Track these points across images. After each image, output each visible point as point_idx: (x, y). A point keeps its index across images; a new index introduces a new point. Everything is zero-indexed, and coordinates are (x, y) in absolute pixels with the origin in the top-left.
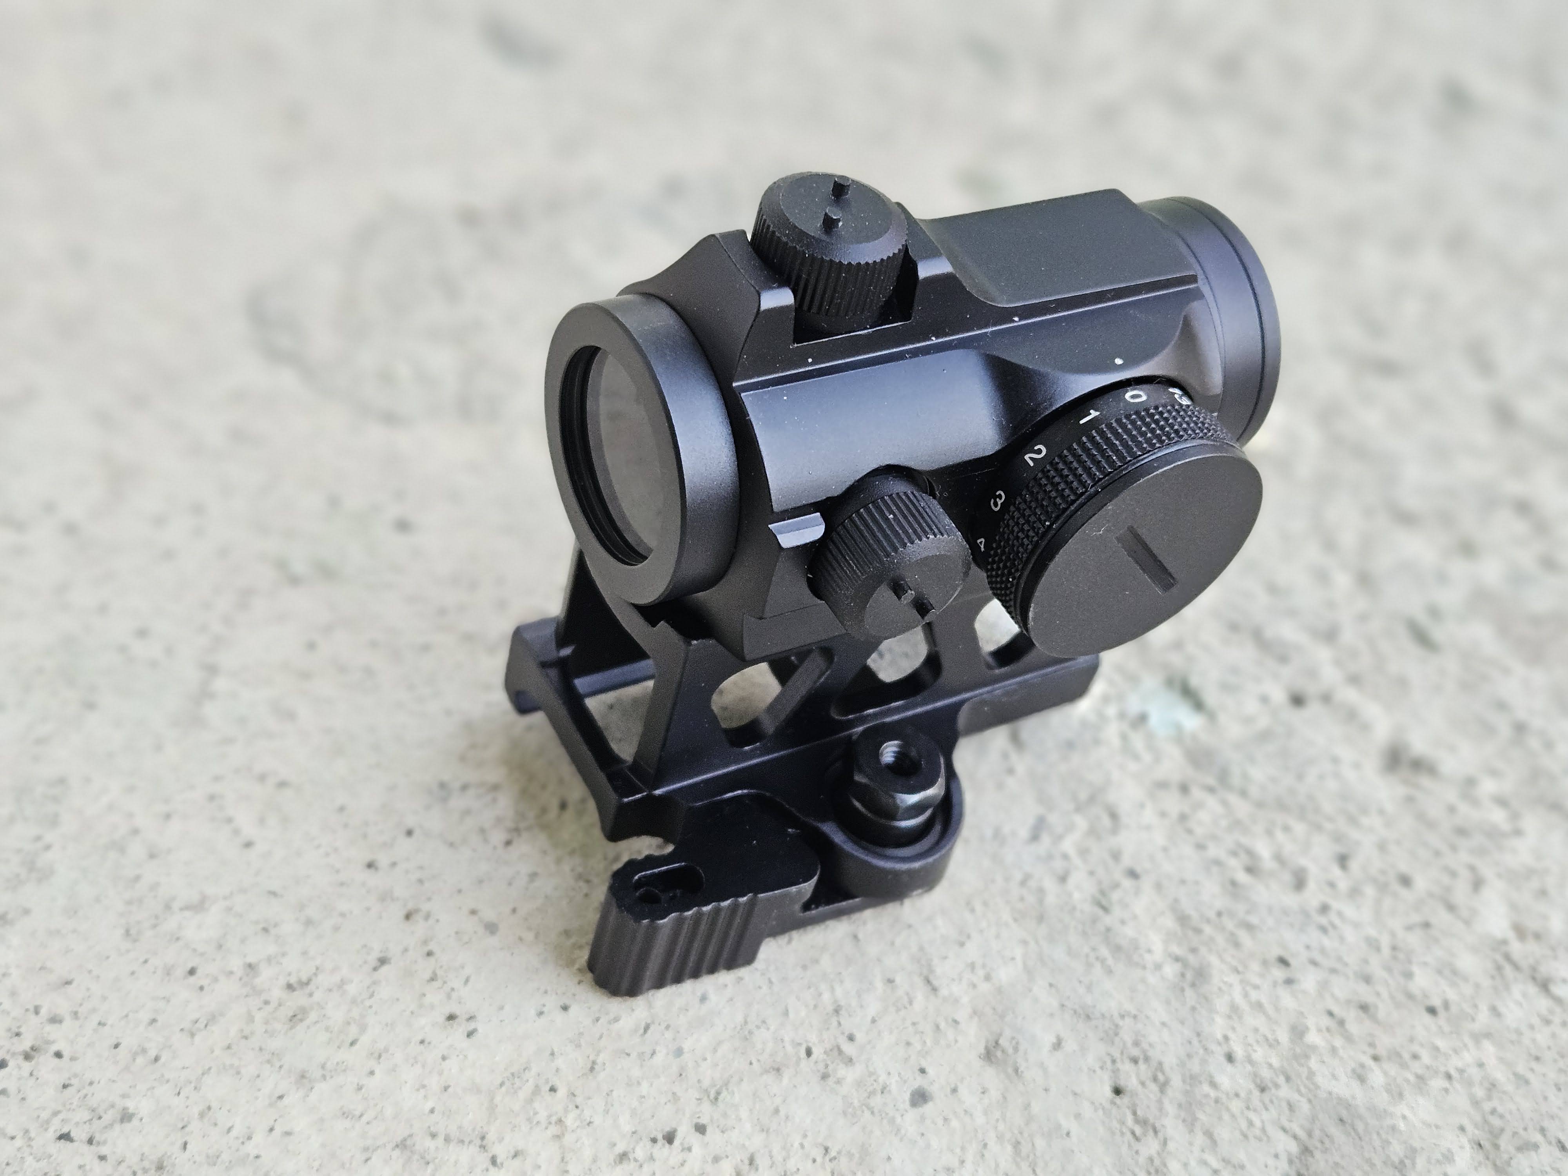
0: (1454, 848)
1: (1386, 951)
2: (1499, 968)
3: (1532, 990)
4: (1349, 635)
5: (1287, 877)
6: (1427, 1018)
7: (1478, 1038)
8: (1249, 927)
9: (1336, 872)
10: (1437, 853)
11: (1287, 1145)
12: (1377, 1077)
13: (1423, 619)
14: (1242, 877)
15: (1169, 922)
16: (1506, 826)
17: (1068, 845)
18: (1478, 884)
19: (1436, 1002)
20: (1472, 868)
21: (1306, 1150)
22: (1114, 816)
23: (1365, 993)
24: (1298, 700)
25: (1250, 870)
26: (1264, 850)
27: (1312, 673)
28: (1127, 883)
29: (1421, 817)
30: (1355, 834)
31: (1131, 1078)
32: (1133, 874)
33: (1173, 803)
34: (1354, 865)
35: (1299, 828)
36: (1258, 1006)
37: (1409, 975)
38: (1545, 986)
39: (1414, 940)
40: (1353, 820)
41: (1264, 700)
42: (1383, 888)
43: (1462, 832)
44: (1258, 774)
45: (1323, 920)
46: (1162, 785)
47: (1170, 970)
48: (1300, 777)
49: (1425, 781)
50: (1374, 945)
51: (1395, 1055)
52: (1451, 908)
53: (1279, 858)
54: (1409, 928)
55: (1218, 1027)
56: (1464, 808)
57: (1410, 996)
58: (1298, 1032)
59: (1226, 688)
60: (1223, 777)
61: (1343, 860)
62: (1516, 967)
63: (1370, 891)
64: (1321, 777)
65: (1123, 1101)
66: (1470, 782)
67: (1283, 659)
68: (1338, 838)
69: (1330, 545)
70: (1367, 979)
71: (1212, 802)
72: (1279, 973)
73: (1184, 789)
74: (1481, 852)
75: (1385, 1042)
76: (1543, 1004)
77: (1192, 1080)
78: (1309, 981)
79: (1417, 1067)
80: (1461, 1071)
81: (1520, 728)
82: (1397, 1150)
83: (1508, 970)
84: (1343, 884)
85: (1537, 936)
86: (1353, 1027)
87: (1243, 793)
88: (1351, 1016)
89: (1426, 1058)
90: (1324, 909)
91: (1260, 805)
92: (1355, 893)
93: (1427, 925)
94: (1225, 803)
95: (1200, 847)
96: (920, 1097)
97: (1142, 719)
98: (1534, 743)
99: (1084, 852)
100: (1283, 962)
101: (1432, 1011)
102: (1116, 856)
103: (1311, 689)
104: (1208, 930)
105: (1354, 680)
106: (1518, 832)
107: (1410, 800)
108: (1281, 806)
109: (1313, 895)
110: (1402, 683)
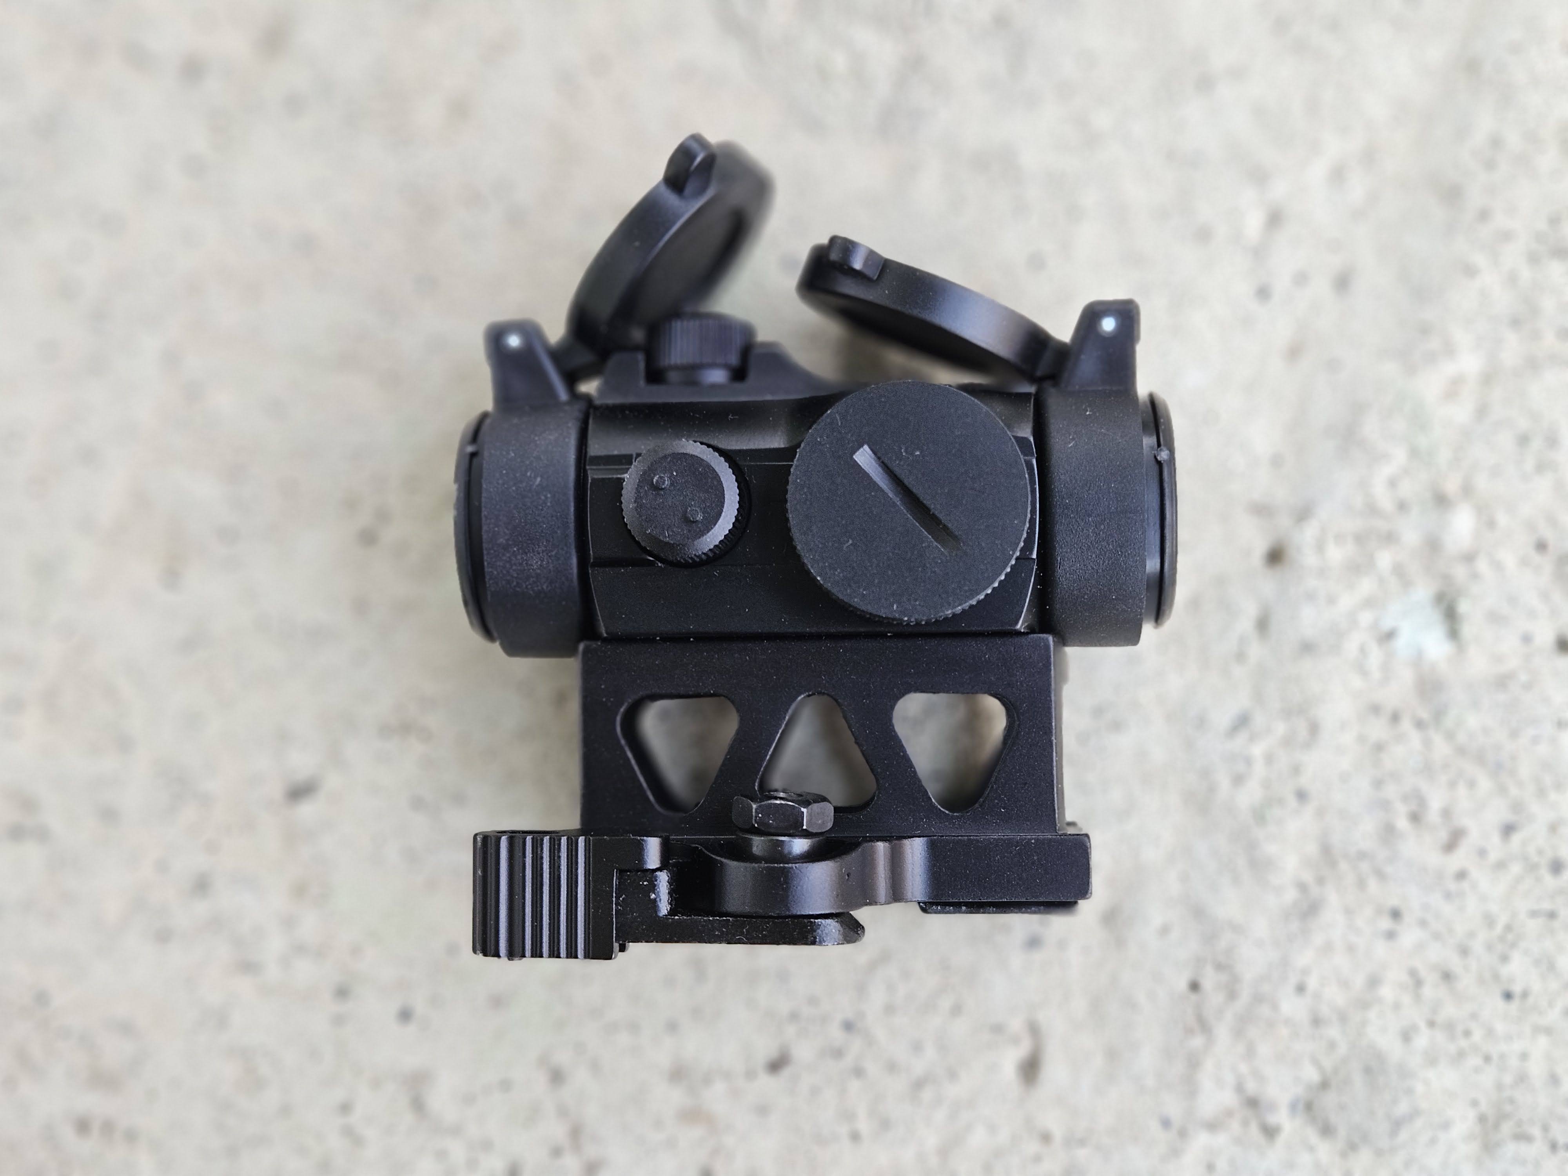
1: (1499, 929)
5: (1443, 835)
6: (1500, 1003)
8: (1380, 875)
9: (1496, 839)
11: (1311, 1074)
12: (1422, 1041)
14: (1402, 823)
15: (1312, 849)
17: (1257, 751)
19: (1517, 989)
21: (1325, 1085)
22: (1314, 729)
23: (1455, 963)
25: (1415, 818)
26: (1436, 802)
28: (1292, 802)
30: (1535, 807)
31: (1210, 980)
32: (1302, 796)
33: (1378, 730)
34: (1516, 839)
35: (1485, 784)
36: (1351, 949)
37: (1505, 959)
39: (1533, 926)
40: (1541, 793)
42: (1532, 867)
44: (1473, 721)
45: (1452, 886)
46: (1375, 709)
47: (1291, 895)
48: (1514, 734)
50: (1489, 921)
51: (1450, 1027)
53: (1446, 813)
54: (1534, 914)
55: (1304, 958)
57: (1496, 977)
58: (1374, 982)
59: (1495, 618)
60: (1439, 715)
61: (1508, 830)
63: (1516, 869)
64: (1535, 740)
65: (1194, 997)
68: (1517, 807)
70: (1464, 951)
71: (1415, 738)
72: (1386, 923)
73: (1395, 718)
75: (1450, 1010)
77: (1258, 999)
78: (1410, 936)
79: (1463, 1043)
82: (1403, 1108)
84: (1494, 855)
86: (1428, 991)
87: (1450, 736)
88: (1430, 979)
90: (1461, 875)
91: (1461, 751)
92: (1501, 865)
93: (1552, 915)
94: (1427, 743)
95: (1378, 784)
97: (1389, 636)
99: (1269, 759)
100: (1396, 914)
101: (1508, 996)
102: (1296, 770)
104: (1343, 866)
108: (1480, 758)
109: (1460, 858)
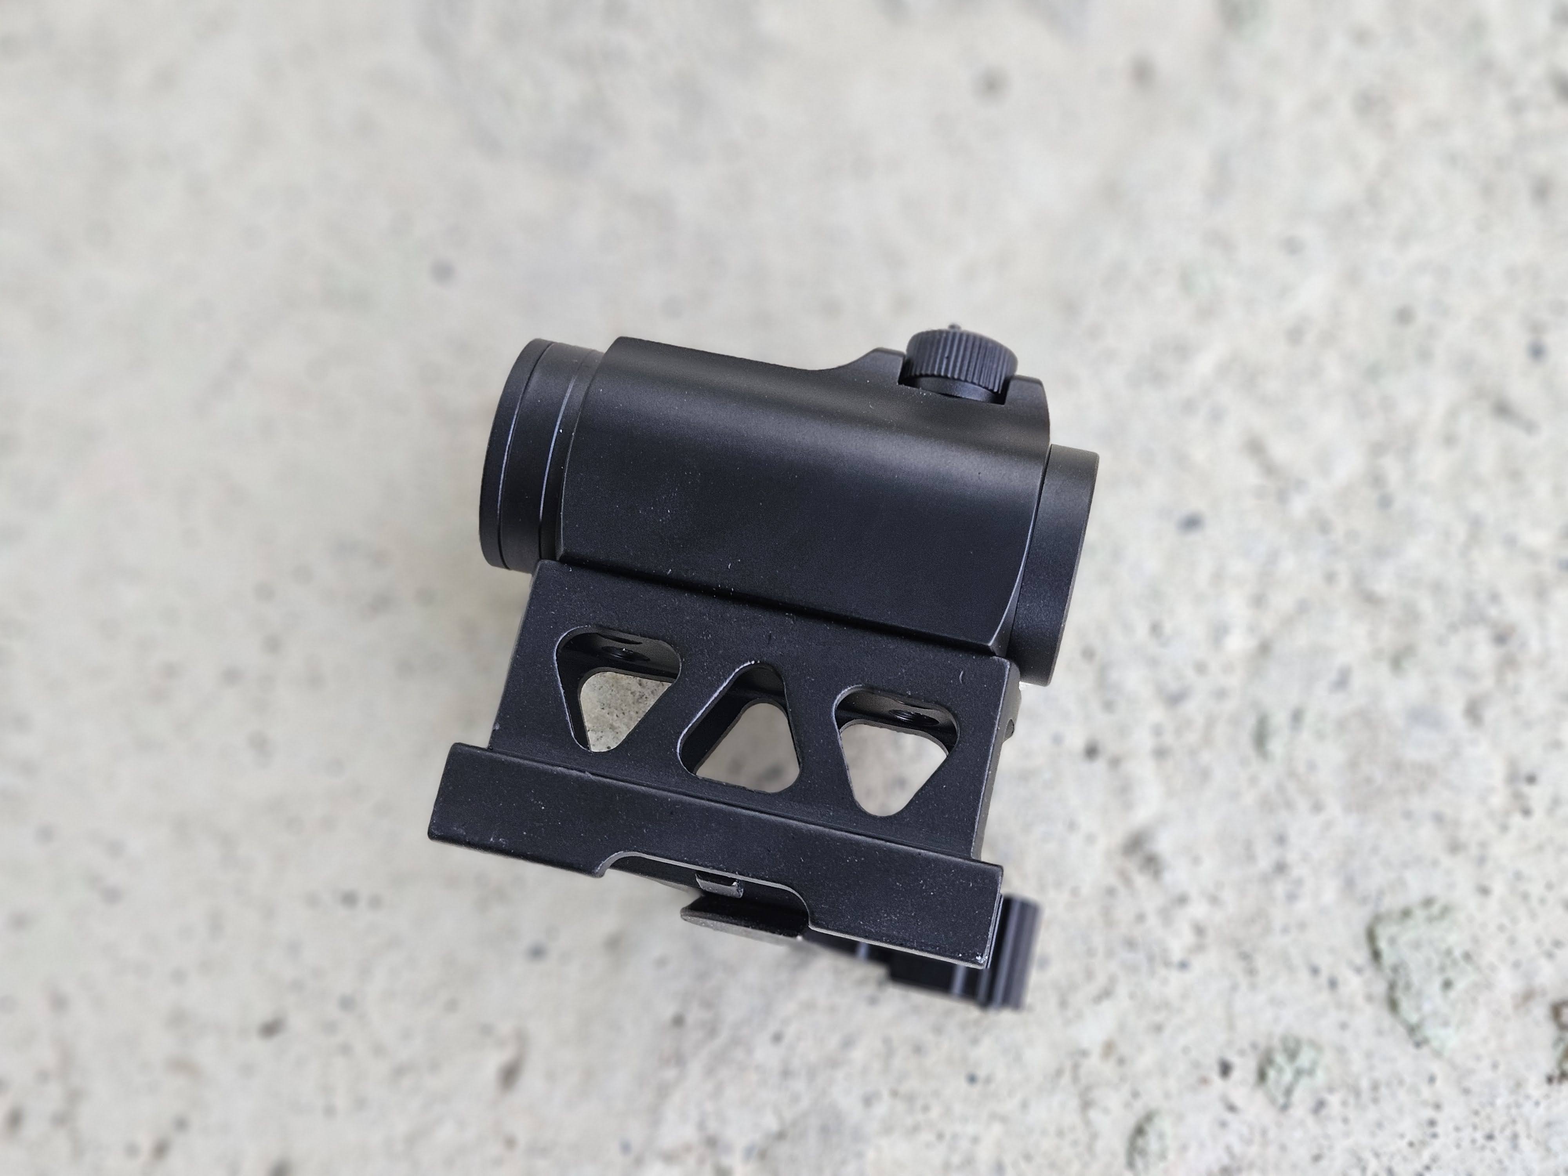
0: (1110, 954)
2: (1059, 1073)
3: (1074, 1103)
4: (1192, 707)
7: (994, 1117)
10: (1091, 952)
13: (1280, 719)
16: (1177, 954)
18: (1106, 994)
20: (1113, 980)
24: (1091, 752)
27: (1123, 731)
29: (1107, 913)
38: (1086, 1105)
41: (1057, 740)
43: (1130, 944)
49: (1141, 880)
52: (1063, 1004)
56: (1153, 921)
62: (1075, 1079)
66: (1182, 900)
67: (1109, 706)
69: (1259, 601)
74: (1132, 969)
76: (1072, 1118)
80: (955, 1137)
81: (1281, 868)
83: (1066, 1079)
85: (1121, 1061)
89: (935, 1113)
96: (537, 953)
98: (1280, 888)
103: (1110, 746)
105: (1161, 753)
106: (1183, 966)
107: (1111, 892)
110: (1205, 775)
